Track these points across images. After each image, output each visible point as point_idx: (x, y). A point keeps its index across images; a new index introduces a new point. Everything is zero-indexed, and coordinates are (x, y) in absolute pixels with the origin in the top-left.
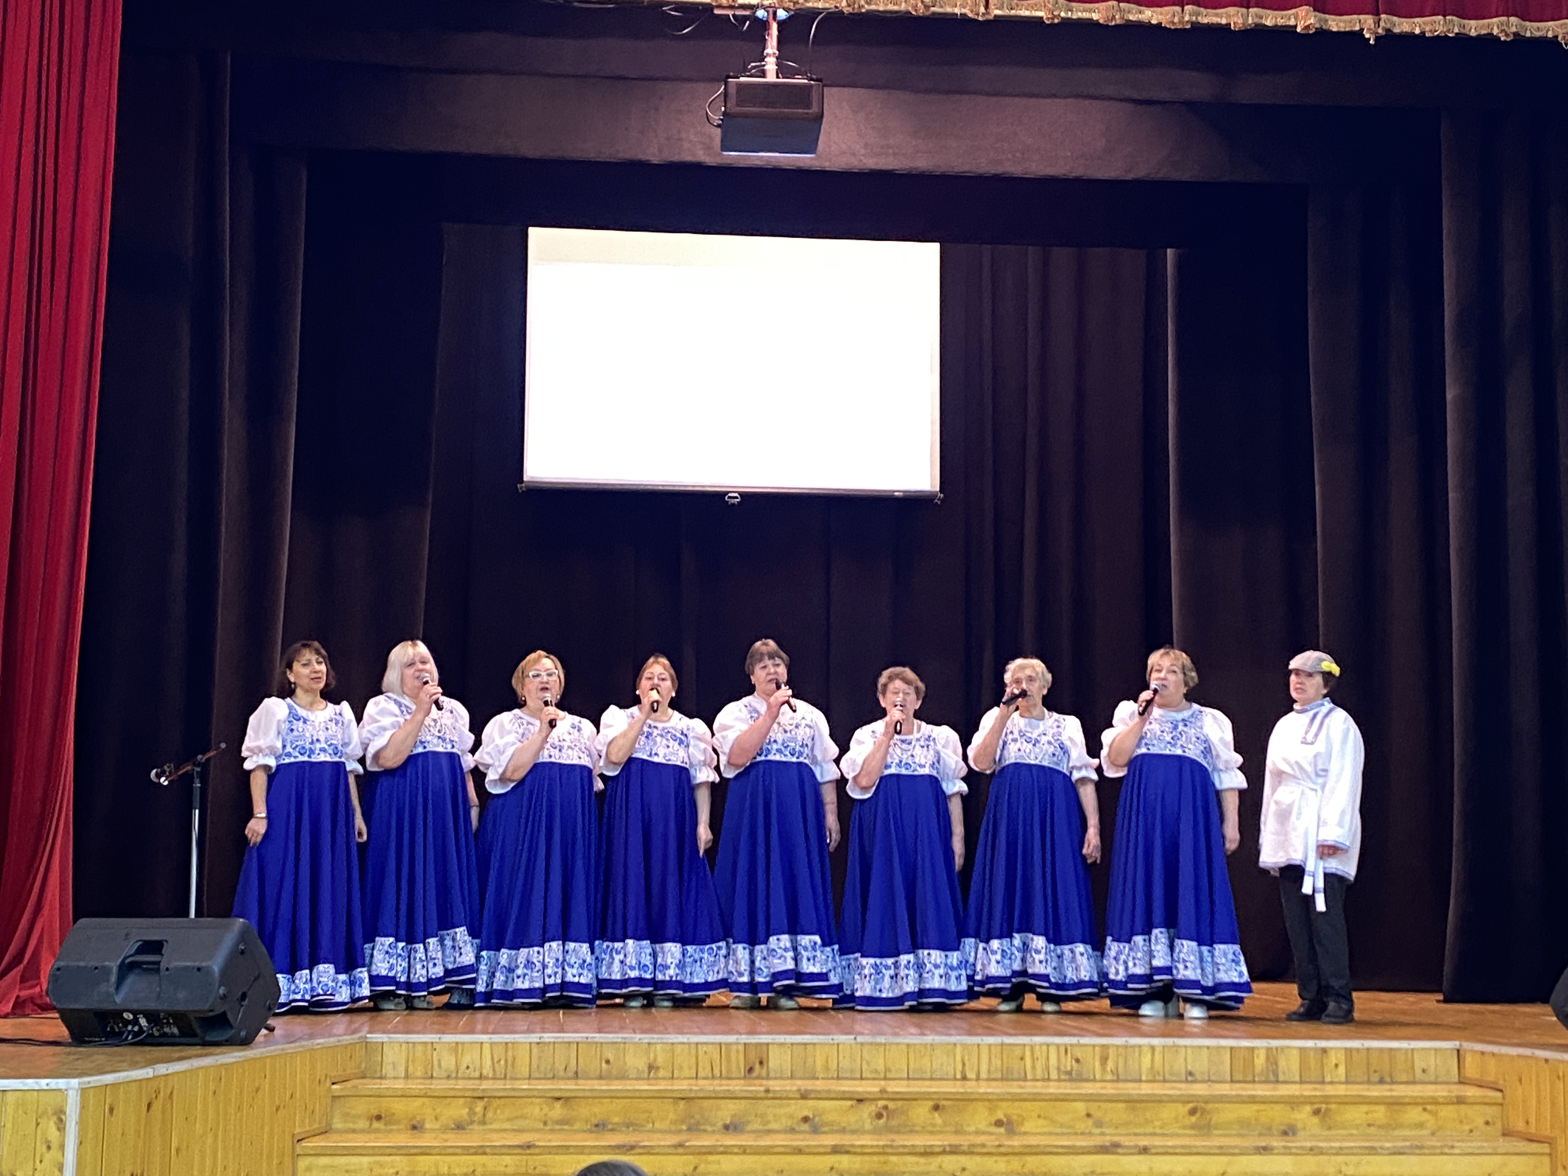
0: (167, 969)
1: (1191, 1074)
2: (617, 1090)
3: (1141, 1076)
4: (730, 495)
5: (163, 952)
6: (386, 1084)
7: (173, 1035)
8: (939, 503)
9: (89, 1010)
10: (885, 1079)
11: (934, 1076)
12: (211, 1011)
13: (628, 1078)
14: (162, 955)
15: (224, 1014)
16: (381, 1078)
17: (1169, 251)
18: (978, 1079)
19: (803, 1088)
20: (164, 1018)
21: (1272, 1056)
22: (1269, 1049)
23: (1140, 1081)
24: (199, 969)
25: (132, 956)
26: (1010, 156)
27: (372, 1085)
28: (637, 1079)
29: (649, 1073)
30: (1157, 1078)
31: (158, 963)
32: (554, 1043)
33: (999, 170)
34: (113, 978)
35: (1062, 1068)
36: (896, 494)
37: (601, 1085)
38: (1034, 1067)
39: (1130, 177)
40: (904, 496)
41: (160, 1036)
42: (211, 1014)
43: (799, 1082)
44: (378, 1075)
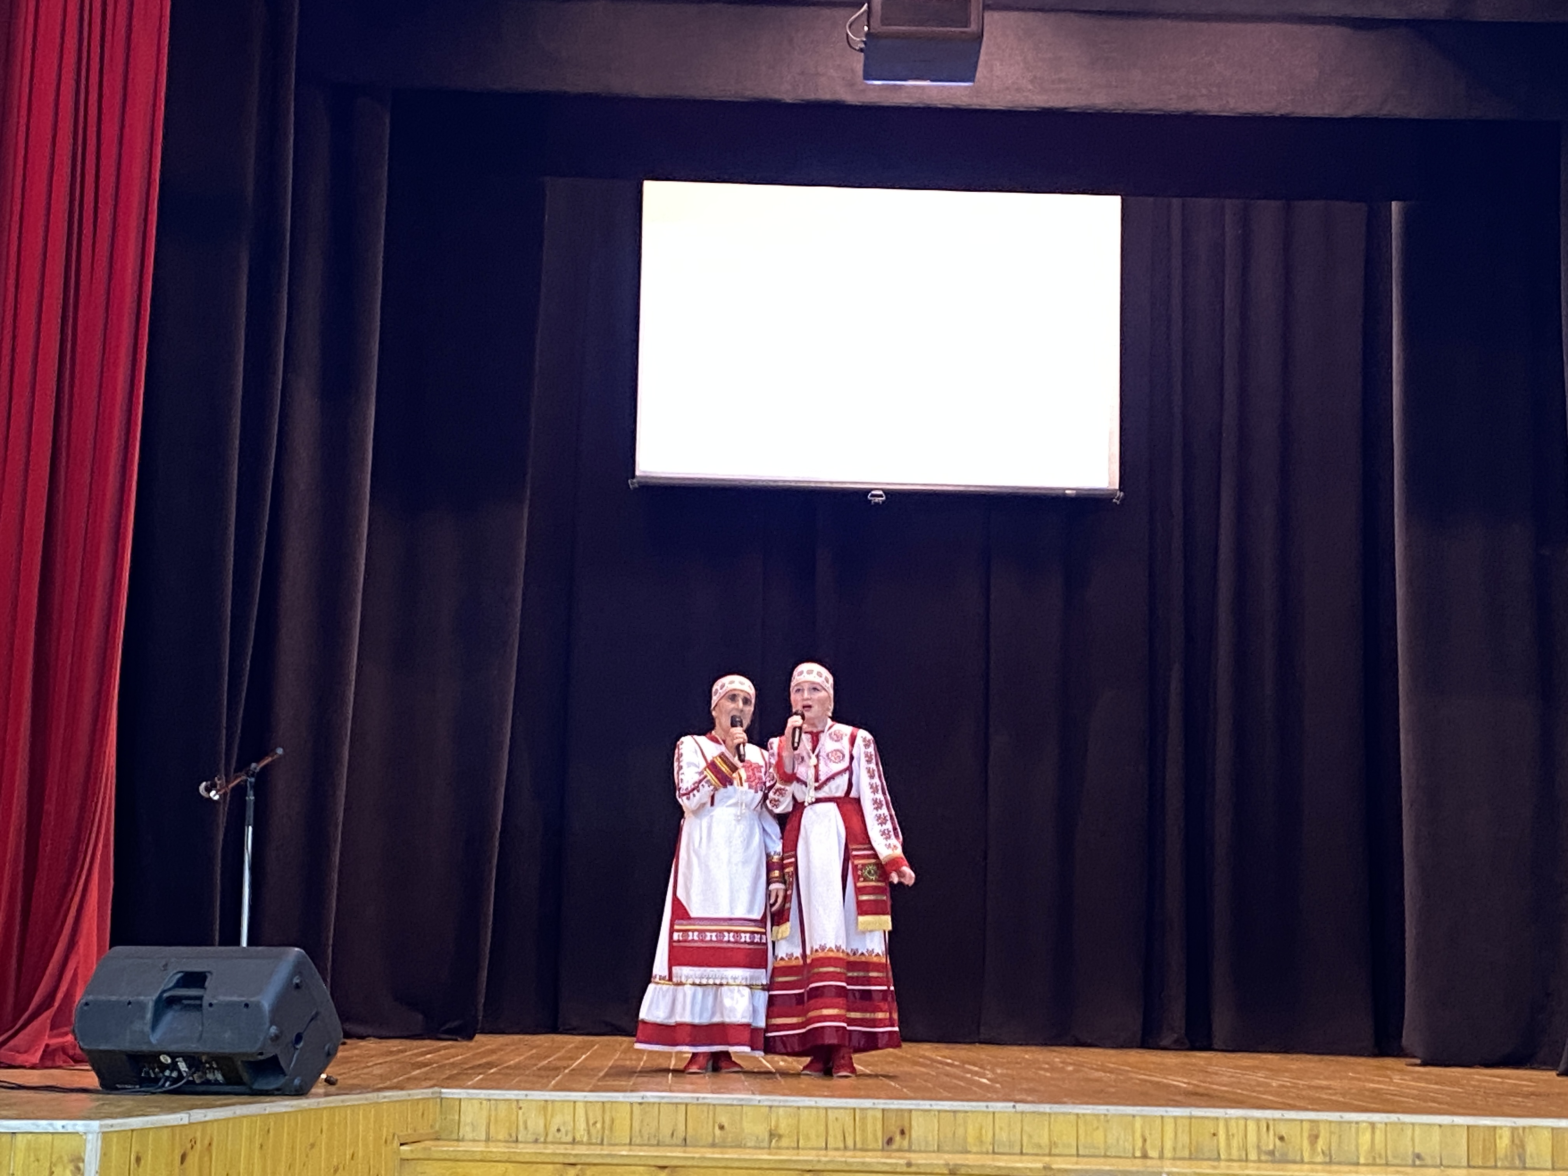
0: (211, 1005)
1: (1418, 1156)
2: (732, 1159)
3: (1358, 1158)
4: (873, 492)
5: (207, 984)
6: (462, 1147)
7: (217, 1083)
8: (1118, 502)
9: (121, 1052)
10: (1050, 1155)
11: (1108, 1154)
12: (261, 1054)
13: (745, 1147)
14: (205, 989)
15: (275, 1058)
16: (458, 1140)
17: (1393, 203)
18: (1161, 1157)
19: (951, 1163)
20: (206, 1062)
21: (1518, 1139)
22: (1514, 1129)
23: (1358, 1164)
24: (247, 1005)
25: (170, 989)
26: (1204, 91)
27: (447, 1148)
28: (755, 1148)
29: (771, 1142)
30: (1378, 1161)
31: (200, 998)
32: (659, 1104)
33: (1191, 107)
34: (149, 1016)
35: (1264, 1148)
36: (1067, 492)
37: (713, 1153)
38: (1229, 1145)
39: (1349, 113)
40: (1077, 494)
41: (202, 1083)
42: (260, 1057)
43: (946, 1156)
44: (455, 1136)
